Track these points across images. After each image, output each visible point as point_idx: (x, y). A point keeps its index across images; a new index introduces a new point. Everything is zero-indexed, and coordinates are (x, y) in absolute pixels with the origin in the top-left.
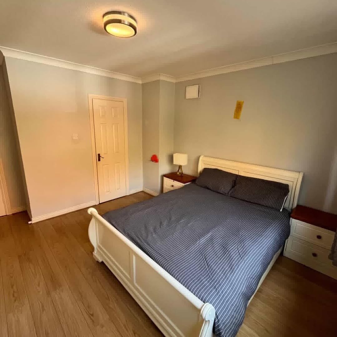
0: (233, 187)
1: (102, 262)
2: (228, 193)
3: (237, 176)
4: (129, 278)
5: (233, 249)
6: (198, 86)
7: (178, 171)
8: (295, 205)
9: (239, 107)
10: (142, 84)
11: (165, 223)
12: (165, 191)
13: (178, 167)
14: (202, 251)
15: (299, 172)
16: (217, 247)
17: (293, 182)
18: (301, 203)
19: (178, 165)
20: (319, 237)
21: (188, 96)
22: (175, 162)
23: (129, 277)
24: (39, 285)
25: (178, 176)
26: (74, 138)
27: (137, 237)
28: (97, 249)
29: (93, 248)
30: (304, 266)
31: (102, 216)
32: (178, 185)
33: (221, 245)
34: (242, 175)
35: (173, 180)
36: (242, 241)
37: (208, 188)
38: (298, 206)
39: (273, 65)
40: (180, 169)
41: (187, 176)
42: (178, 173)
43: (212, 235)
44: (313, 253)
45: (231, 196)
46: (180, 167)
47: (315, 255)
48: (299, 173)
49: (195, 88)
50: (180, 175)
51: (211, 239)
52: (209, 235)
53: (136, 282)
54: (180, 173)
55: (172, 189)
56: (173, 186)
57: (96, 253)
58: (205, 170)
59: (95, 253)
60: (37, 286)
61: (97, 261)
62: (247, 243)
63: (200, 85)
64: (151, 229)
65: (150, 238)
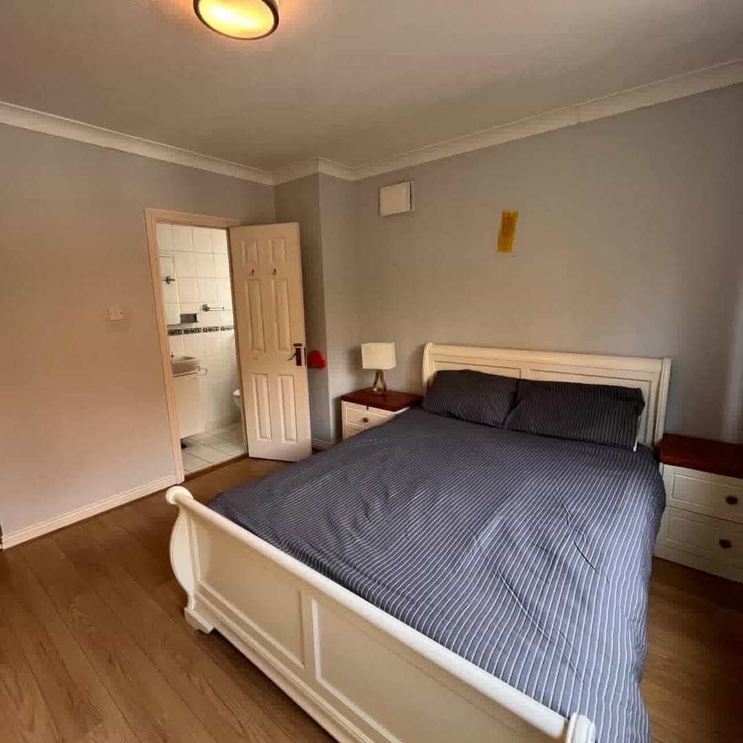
0: (512, 408)
1: (215, 631)
2: (503, 423)
3: (518, 382)
4: (302, 666)
5: (567, 550)
6: (409, 183)
7: (375, 383)
8: (659, 435)
9: (508, 224)
10: (276, 187)
11: (377, 506)
12: (347, 433)
13: (375, 374)
14: (493, 566)
15: (662, 359)
16: (526, 551)
17: (650, 382)
18: (673, 430)
19: (374, 370)
20: (732, 500)
21: (386, 210)
22: (366, 364)
23: (298, 662)
24: (31, 728)
25: (376, 395)
26: (113, 317)
27: (316, 549)
28: (196, 598)
29: (183, 597)
30: (704, 573)
31: (207, 504)
32: (378, 415)
33: (533, 544)
34: (530, 378)
35: (366, 407)
36: (579, 530)
37: (453, 416)
38: (665, 435)
39: (580, 126)
40: (379, 380)
41: (398, 394)
42: (375, 390)
43: (502, 521)
44: (722, 539)
45: (513, 430)
46: (379, 373)
47: (725, 544)
48: (660, 361)
49: (403, 189)
50: (380, 393)
51: (505, 534)
52: (495, 523)
53: (323, 676)
54: (379, 390)
55: (364, 426)
56: (365, 420)
57: (194, 609)
58: (440, 376)
59: (192, 609)
60: (25, 733)
61: (199, 631)
62: (595, 530)
63: (412, 182)
64: (345, 524)
65: (349, 547)
